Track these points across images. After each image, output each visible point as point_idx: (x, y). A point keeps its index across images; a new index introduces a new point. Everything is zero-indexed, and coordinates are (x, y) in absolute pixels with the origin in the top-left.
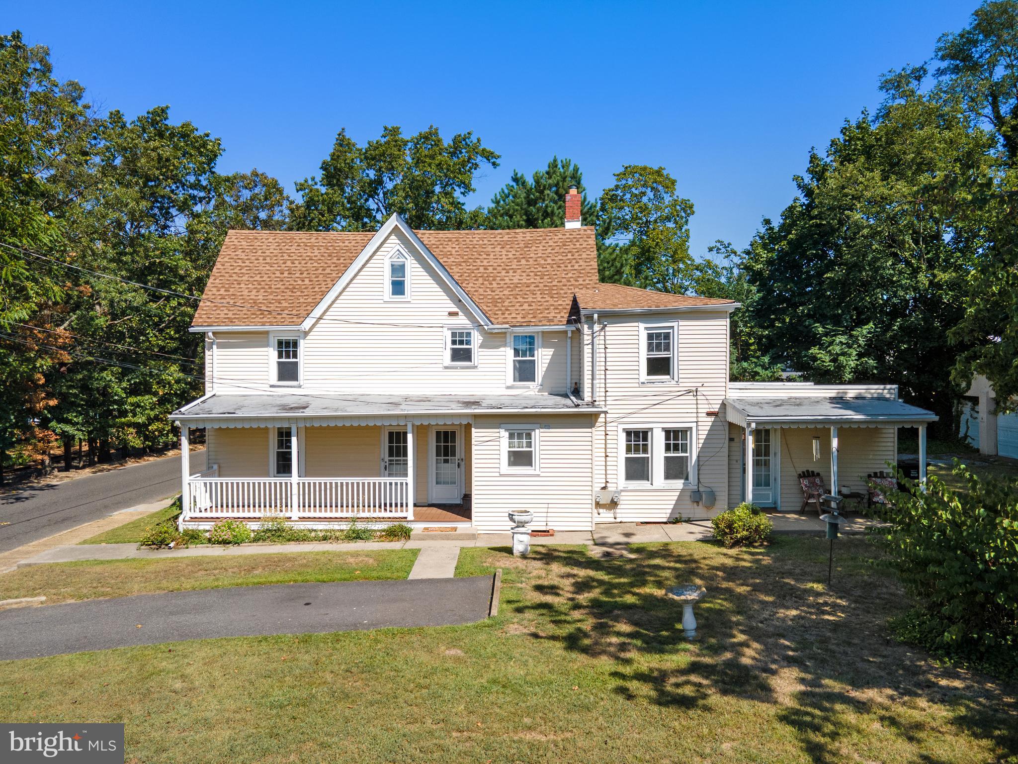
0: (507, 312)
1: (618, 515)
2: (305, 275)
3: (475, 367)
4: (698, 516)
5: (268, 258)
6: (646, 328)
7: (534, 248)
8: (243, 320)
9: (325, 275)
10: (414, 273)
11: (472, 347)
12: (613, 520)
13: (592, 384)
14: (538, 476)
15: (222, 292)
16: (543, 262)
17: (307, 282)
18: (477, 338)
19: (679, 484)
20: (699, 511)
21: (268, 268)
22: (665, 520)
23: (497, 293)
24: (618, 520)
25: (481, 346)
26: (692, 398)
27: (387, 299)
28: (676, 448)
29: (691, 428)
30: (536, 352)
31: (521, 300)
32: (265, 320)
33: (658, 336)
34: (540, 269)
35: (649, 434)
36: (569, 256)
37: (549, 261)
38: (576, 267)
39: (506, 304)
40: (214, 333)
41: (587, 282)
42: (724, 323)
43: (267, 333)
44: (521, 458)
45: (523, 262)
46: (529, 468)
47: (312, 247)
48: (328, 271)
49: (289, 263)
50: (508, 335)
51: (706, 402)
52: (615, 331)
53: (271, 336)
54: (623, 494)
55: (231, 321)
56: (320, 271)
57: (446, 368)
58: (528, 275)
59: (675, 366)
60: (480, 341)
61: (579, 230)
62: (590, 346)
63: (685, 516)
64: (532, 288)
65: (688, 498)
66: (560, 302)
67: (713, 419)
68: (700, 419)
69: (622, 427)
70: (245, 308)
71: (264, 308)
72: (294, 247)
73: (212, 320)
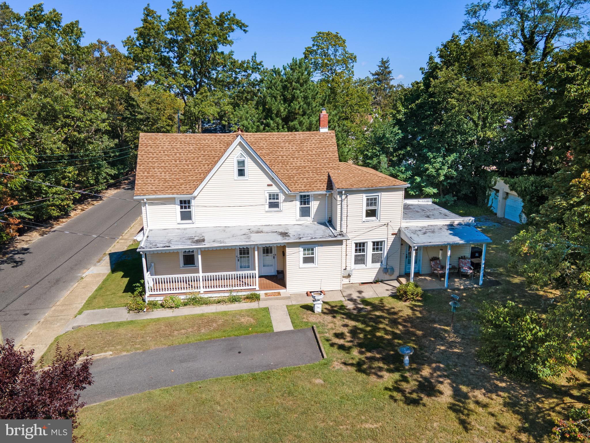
0: (297, 184)
1: (351, 280)
2: (188, 162)
3: (281, 211)
4: (386, 279)
5: (166, 151)
6: (366, 196)
7: (305, 144)
8: (162, 191)
10: (250, 166)
11: (279, 201)
12: (349, 283)
13: (341, 223)
15: (146, 174)
16: (311, 153)
17: (190, 166)
18: (282, 197)
19: (378, 265)
20: (387, 277)
21: (167, 158)
22: (372, 281)
23: (290, 172)
24: (351, 282)
25: (284, 201)
26: (385, 227)
27: (236, 178)
28: (377, 250)
29: (384, 241)
30: (310, 203)
31: (302, 176)
32: (173, 191)
33: (372, 199)
34: (310, 157)
35: (366, 244)
36: (324, 149)
37: (314, 153)
38: (328, 156)
39: (295, 179)
40: (147, 199)
41: (334, 165)
42: (402, 193)
43: (174, 198)
44: (308, 260)
45: (301, 153)
46: (312, 264)
47: (188, 144)
48: (200, 159)
49: (178, 155)
50: (297, 196)
51: (391, 229)
52: (352, 198)
53: (176, 200)
54: (353, 271)
55: (155, 192)
56: (196, 160)
57: (267, 212)
58: (304, 161)
59: (378, 213)
60: (283, 199)
61: (327, 133)
62: (340, 206)
63: (380, 279)
64: (307, 169)
65: (382, 271)
66: (322, 178)
67: (394, 236)
68: (389, 237)
69: (353, 242)
70: (161, 184)
71: (171, 184)
72: (179, 144)
73: (145, 192)
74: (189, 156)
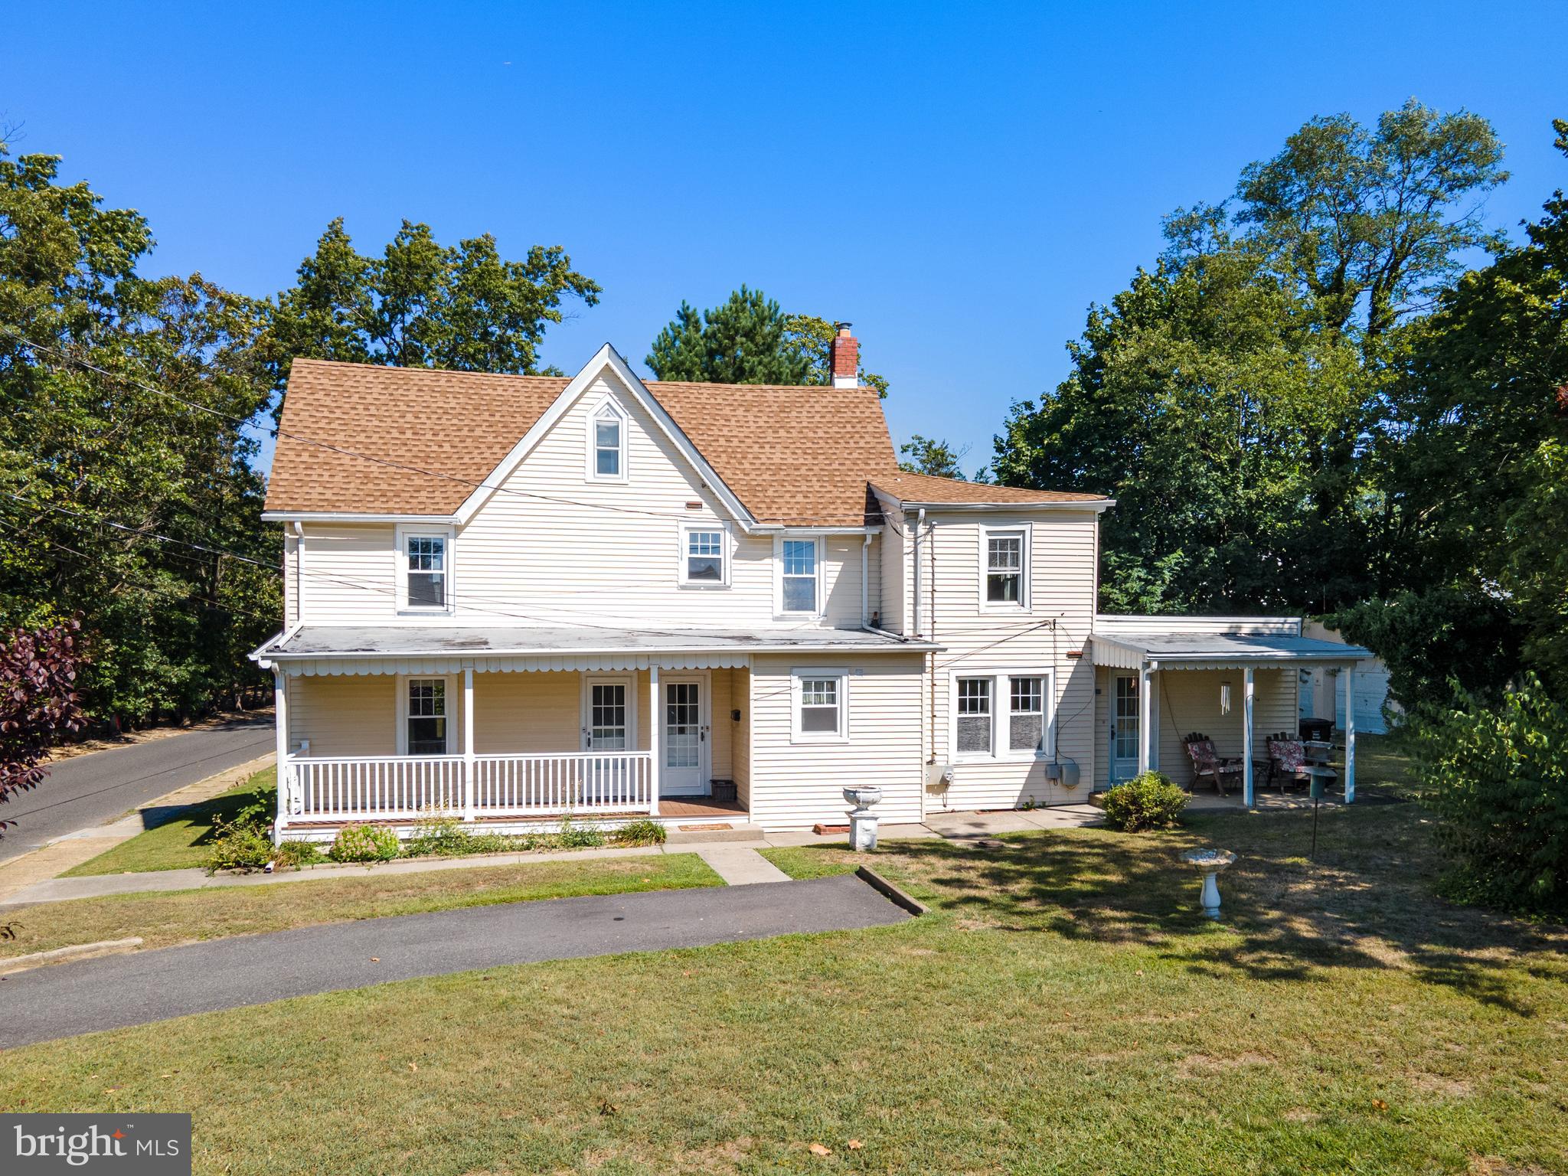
0: (774, 506)
1: (949, 801)
2: (441, 437)
3: (726, 588)
4: (1056, 799)
5: (372, 408)
6: (988, 533)
7: (794, 414)
8: (355, 503)
9: (475, 439)
10: (634, 441)
11: (721, 556)
12: (942, 809)
13: (915, 611)
14: (846, 744)
15: (305, 457)
16: (811, 435)
17: (447, 447)
18: (729, 544)
19: (1029, 755)
20: (1057, 793)
21: (377, 423)
22: (1011, 806)
23: (752, 476)
24: (949, 808)
25: (737, 556)
26: (1048, 632)
27: (590, 478)
28: (1026, 704)
29: (1046, 676)
30: (816, 567)
31: (790, 488)
32: (391, 505)
33: (1004, 543)
34: (809, 445)
35: (991, 684)
36: (849, 428)
37: (821, 434)
38: (862, 444)
39: (770, 493)
40: (304, 524)
41: (882, 466)
42: (1091, 528)
43: (393, 526)
44: (820, 719)
45: (782, 433)
46: (832, 733)
47: (444, 393)
48: (478, 432)
49: (409, 417)
50: (776, 540)
51: (1066, 638)
52: (947, 534)
53: (399, 531)
54: (956, 770)
55: (334, 506)
56: (465, 432)
57: (683, 588)
58: (794, 453)
59: (1026, 587)
60: (734, 549)
61: (856, 391)
62: (911, 556)
63: (1038, 800)
64: (803, 471)
65: (1043, 774)
66: (848, 494)
67: (1075, 663)
68: (1059, 663)
69: (954, 674)
70: (352, 485)
71: (384, 486)
72: (412, 394)
73: (300, 502)
74: (443, 421)
